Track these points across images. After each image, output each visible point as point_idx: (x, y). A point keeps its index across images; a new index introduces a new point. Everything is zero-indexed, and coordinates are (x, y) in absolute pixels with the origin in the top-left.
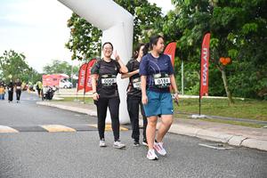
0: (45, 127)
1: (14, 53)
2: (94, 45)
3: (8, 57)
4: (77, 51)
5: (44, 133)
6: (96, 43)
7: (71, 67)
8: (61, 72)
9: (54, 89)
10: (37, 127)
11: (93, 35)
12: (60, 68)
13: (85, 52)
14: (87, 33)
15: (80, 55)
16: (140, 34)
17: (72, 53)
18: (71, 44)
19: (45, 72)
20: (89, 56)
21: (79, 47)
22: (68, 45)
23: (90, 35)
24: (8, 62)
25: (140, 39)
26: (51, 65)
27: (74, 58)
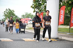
0: (23, 39)
1: (10, 10)
2: (42, 7)
3: (7, 11)
4: (36, 9)
5: (23, 42)
6: (43, 6)
7: (32, 15)
8: (29, 17)
9: (26, 24)
10: (20, 39)
11: (42, 2)
12: (28, 16)
13: (39, 9)
14: (40, 2)
15: (37, 10)
16: (62, 2)
17: (34, 10)
18: (33, 6)
19: (22, 17)
20: (40, 11)
21: (36, 7)
22: (32, 7)
23: (41, 2)
24: (7, 13)
25: (61, 4)
26: (25, 14)
27: (34, 12)
